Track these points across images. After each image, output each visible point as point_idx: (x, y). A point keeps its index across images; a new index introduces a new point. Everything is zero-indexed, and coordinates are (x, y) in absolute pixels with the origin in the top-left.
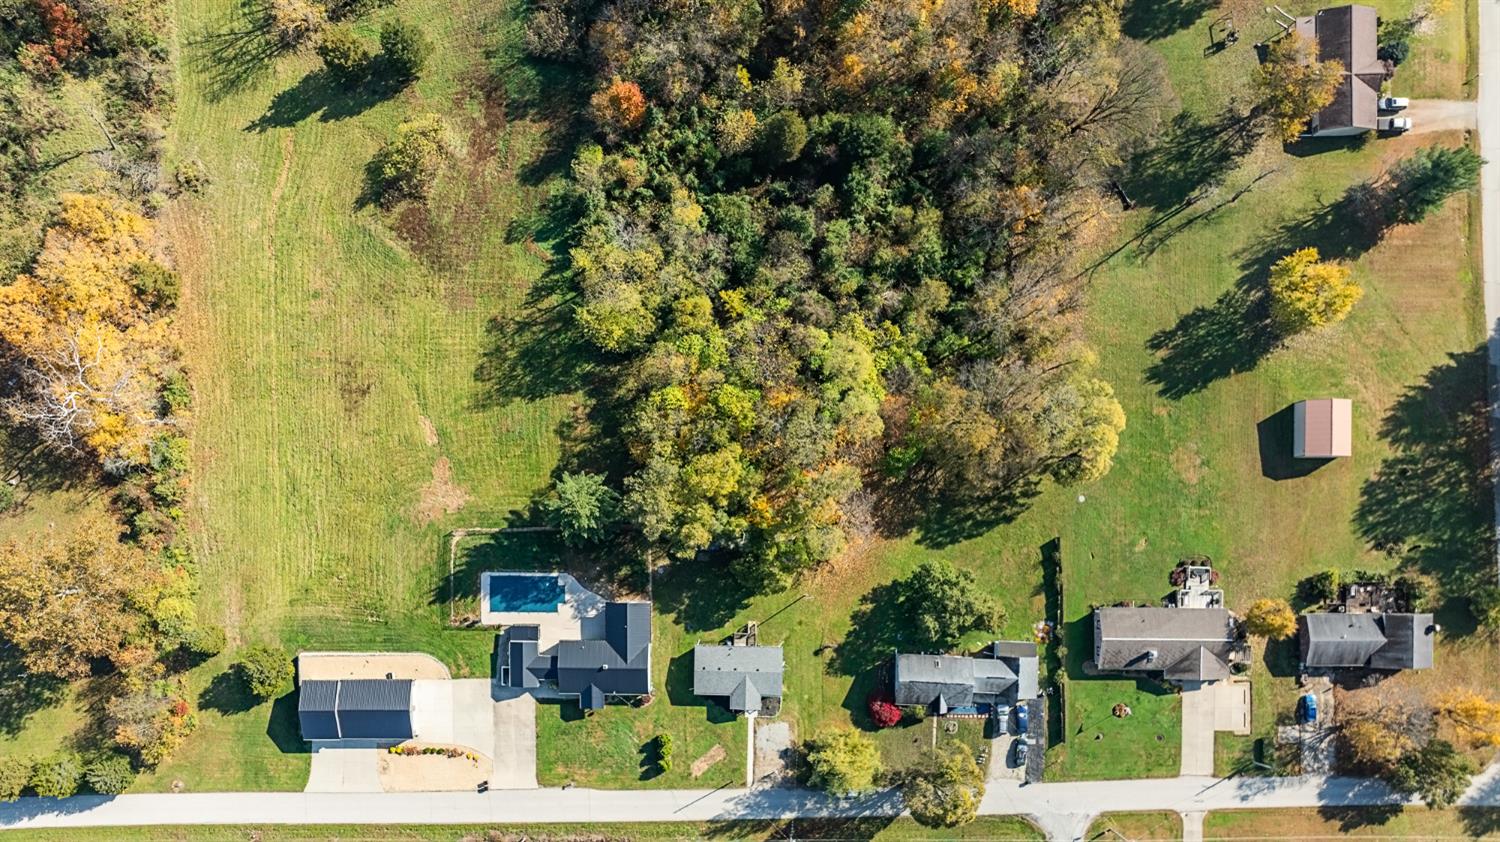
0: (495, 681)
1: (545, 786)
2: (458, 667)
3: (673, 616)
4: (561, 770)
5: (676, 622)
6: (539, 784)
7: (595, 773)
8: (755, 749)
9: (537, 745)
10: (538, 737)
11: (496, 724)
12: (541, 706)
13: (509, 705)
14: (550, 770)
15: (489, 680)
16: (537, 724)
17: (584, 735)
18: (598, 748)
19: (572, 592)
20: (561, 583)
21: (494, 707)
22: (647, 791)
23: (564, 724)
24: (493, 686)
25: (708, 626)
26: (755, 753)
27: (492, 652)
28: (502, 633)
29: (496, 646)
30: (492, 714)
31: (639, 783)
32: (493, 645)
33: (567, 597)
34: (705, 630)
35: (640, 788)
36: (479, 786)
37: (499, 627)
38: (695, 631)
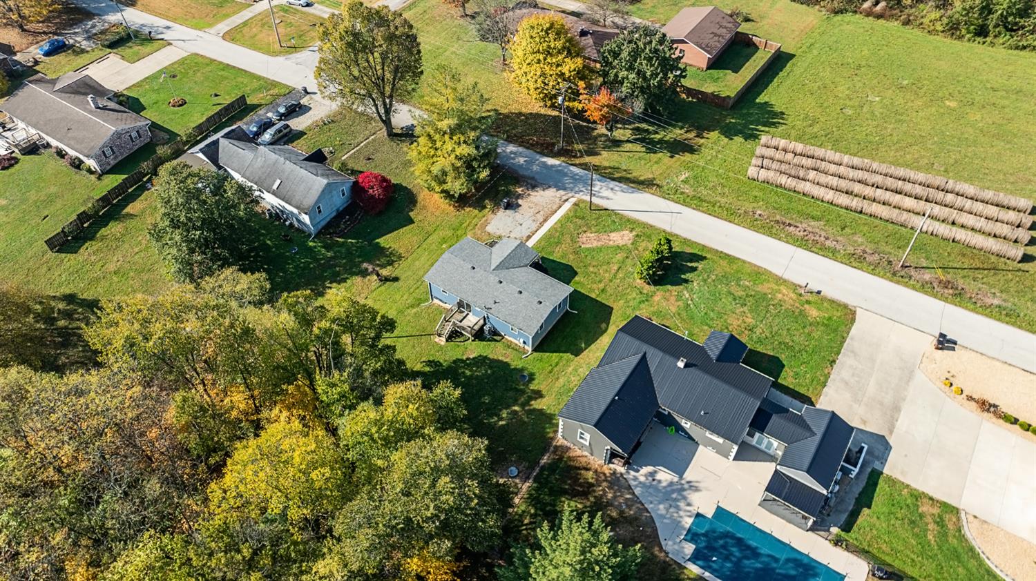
0: (877, 465)
1: (846, 306)
2: (940, 522)
3: (537, 404)
4: (813, 313)
5: (538, 395)
6: (854, 313)
7: (764, 288)
8: (542, 224)
9: (838, 353)
10: (834, 361)
11: (896, 409)
12: (809, 394)
13: (864, 422)
14: (830, 319)
15: (886, 471)
16: (827, 376)
17: (758, 331)
18: (745, 309)
19: (677, 524)
20: (689, 548)
21: (891, 432)
22: (703, 243)
23: (782, 357)
24: (883, 460)
25: (501, 368)
26: (545, 220)
27: (865, 511)
28: (835, 530)
29: (854, 515)
30: (898, 424)
31: (708, 256)
32: (860, 520)
33: (688, 522)
34: (507, 365)
35: (710, 250)
36: (953, 349)
37: (837, 542)
38: (522, 370)
